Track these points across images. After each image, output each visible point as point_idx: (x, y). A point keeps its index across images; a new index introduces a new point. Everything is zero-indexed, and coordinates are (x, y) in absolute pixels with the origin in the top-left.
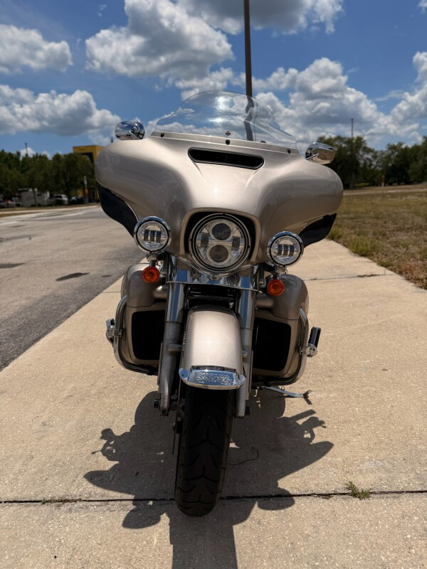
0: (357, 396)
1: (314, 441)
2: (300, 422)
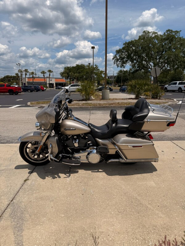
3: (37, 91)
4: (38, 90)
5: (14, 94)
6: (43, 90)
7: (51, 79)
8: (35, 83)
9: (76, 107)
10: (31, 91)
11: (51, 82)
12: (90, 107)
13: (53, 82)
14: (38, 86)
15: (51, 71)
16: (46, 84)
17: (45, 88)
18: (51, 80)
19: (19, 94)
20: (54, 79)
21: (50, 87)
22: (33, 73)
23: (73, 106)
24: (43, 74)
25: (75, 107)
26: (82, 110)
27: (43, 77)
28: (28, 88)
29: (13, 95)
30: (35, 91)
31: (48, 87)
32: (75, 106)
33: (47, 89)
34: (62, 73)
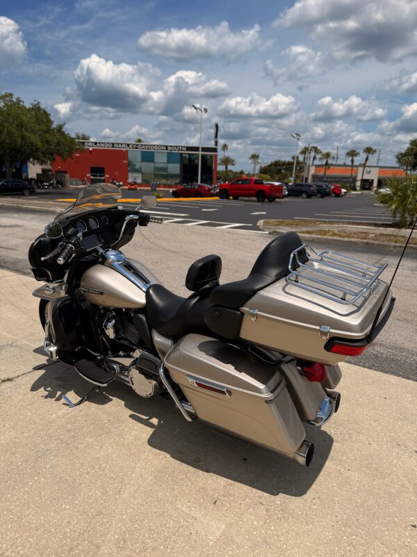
0: (35, 423)
1: (43, 388)
2: (59, 393)
3: (322, 197)
4: (324, 194)
5: (266, 200)
6: (338, 195)
7: (369, 169)
8: (327, 178)
9: (355, 243)
10: (309, 196)
11: (366, 177)
12: (395, 247)
13: (374, 176)
14: (326, 185)
15: (371, 149)
16: (355, 180)
17: (344, 190)
18: (370, 172)
19: (277, 200)
20: (378, 169)
21: (363, 188)
22: (328, 155)
23: (347, 237)
24: (350, 158)
25: (351, 242)
26: (368, 252)
27: (350, 164)
28: (304, 189)
29: (263, 201)
30: (319, 195)
31: (358, 188)
32: (353, 240)
33: (354, 192)
34: (401, 154)
